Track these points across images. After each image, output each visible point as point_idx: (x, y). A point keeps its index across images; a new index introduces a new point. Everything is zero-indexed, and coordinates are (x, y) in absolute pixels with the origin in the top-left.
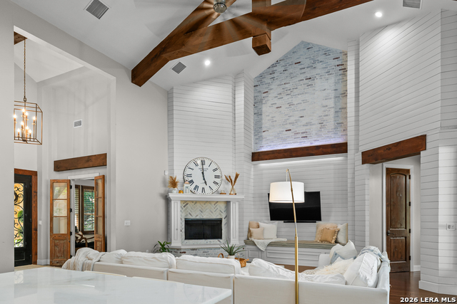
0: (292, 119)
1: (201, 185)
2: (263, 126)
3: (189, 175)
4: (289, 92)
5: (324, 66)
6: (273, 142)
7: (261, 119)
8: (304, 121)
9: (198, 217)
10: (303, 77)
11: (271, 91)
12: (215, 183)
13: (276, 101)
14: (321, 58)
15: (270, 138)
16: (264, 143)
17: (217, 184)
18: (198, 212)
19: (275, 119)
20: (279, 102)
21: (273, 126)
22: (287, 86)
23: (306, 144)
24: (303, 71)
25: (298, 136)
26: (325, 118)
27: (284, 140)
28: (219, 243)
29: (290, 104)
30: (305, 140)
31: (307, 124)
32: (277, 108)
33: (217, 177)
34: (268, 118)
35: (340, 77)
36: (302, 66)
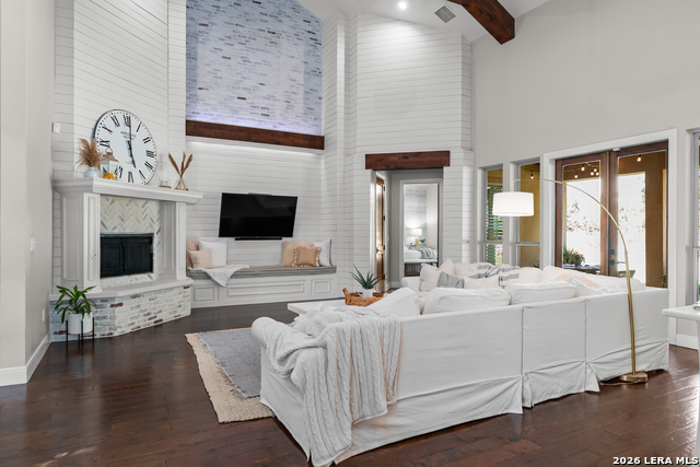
0: (248, 83)
1: (128, 168)
2: (199, 79)
3: (105, 143)
4: (243, 40)
5: (292, 24)
6: (216, 109)
7: (196, 66)
8: (265, 91)
9: (116, 232)
10: (264, 26)
11: (214, 27)
12: (147, 164)
13: (221, 45)
14: (289, 12)
15: (212, 102)
16: (199, 107)
17: (151, 167)
18: (117, 221)
19: (219, 74)
20: (227, 51)
21: (217, 84)
22: (240, 29)
23: (267, 125)
24: (264, 18)
25: (256, 111)
26: (293, 96)
27: (235, 111)
28: (149, 280)
29: (246, 60)
30: (266, 119)
31: (269, 98)
32: (224, 57)
33: (150, 154)
34: (207, 68)
35: (311, 48)
36: (263, 11)
